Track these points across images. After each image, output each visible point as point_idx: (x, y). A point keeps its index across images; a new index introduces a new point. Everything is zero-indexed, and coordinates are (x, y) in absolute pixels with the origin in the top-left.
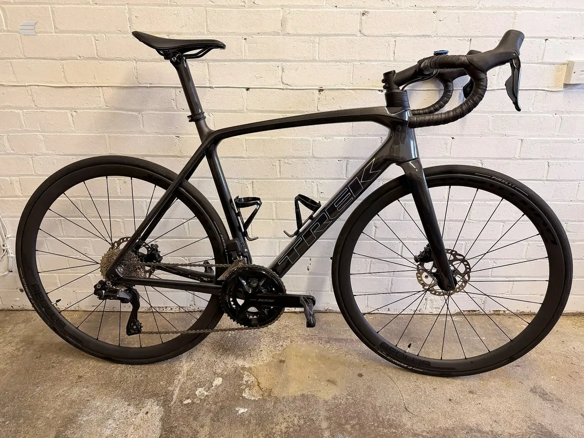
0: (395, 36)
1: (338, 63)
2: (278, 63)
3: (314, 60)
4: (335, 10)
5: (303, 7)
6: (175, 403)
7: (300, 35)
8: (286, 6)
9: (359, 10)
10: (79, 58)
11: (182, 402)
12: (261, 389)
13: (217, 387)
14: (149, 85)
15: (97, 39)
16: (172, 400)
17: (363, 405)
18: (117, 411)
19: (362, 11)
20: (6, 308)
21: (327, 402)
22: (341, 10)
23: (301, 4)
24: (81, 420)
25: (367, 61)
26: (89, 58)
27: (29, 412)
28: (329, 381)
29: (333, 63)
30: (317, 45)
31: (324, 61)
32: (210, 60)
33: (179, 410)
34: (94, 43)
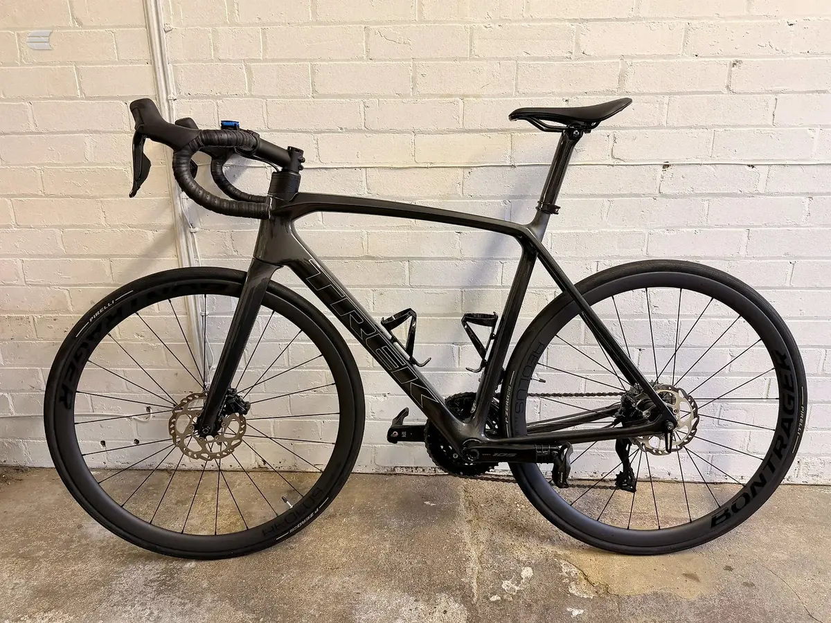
0: (777, 93)
1: (693, 130)
2: (610, 132)
3: (660, 126)
4: (695, 59)
5: (651, 57)
6: (478, 599)
7: (643, 94)
8: (628, 57)
9: (728, 59)
10: (340, 130)
11: (488, 599)
12: (592, 584)
13: (529, 580)
14: (429, 166)
15: (367, 105)
16: (473, 595)
17: (747, 608)
18: (403, 609)
19: (732, 60)
20: (194, 468)
21: (693, 603)
22: (703, 59)
23: (649, 53)
24: (360, 618)
25: (734, 126)
26: (354, 130)
27: (285, 606)
28: (686, 575)
29: (688, 131)
30: (666, 106)
31: (675, 128)
32: (515, 130)
33: (488, 609)
34: (362, 110)
